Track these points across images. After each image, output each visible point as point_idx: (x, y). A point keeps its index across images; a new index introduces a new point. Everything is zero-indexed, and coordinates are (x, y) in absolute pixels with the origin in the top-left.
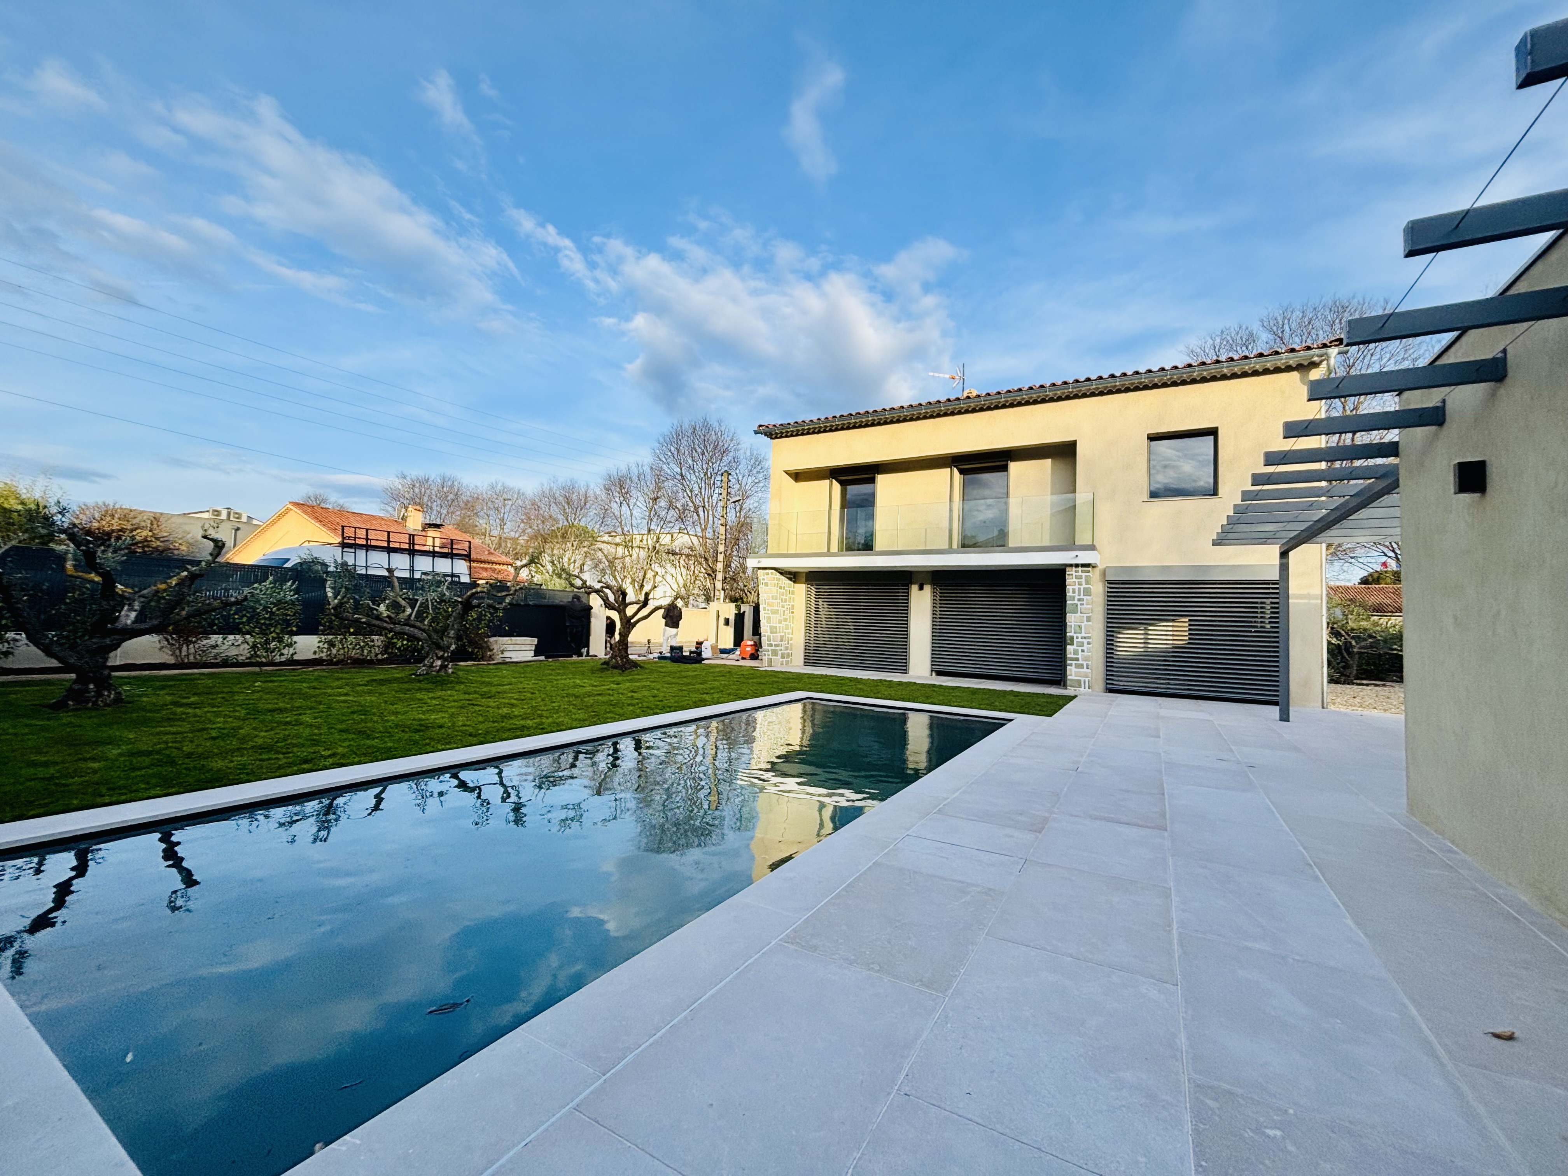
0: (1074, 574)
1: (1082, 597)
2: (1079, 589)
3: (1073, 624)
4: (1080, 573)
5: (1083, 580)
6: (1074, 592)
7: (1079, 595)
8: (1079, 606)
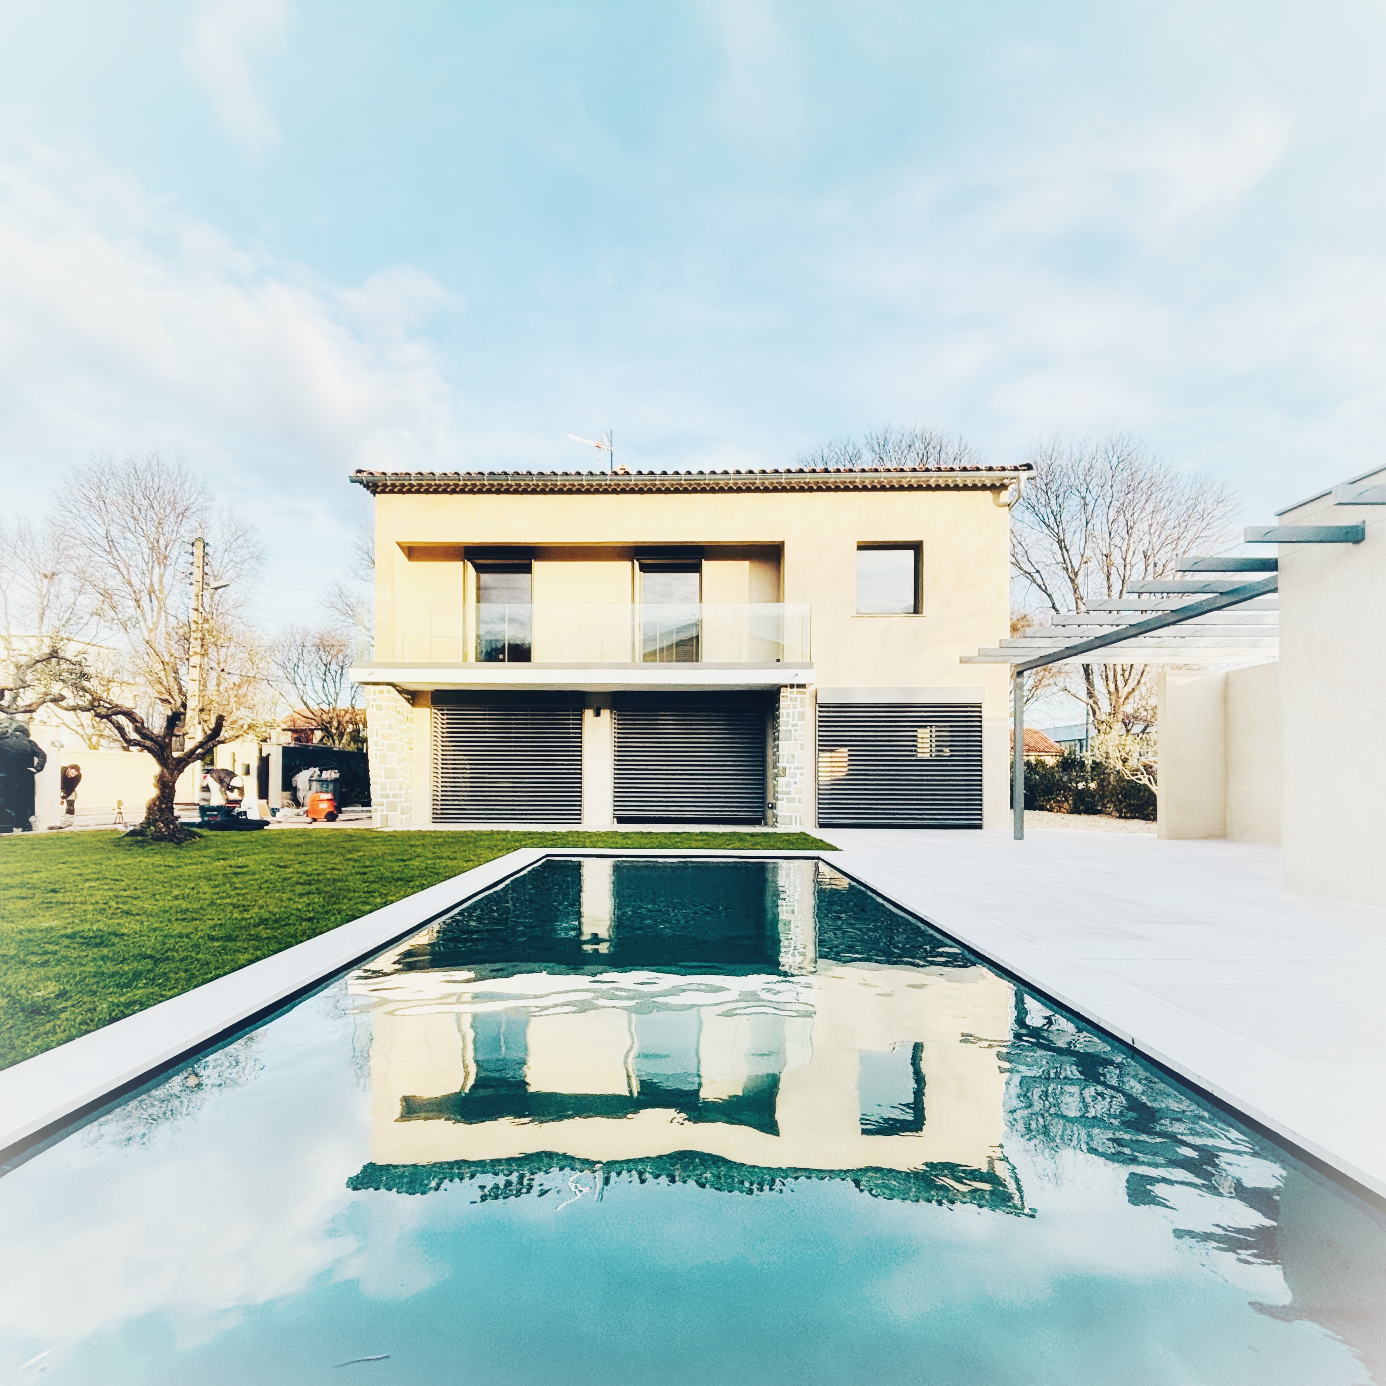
0: (789, 695)
1: (796, 722)
2: (794, 713)
3: (786, 753)
4: (795, 695)
5: (798, 703)
6: (788, 716)
7: (794, 720)
8: (793, 733)
